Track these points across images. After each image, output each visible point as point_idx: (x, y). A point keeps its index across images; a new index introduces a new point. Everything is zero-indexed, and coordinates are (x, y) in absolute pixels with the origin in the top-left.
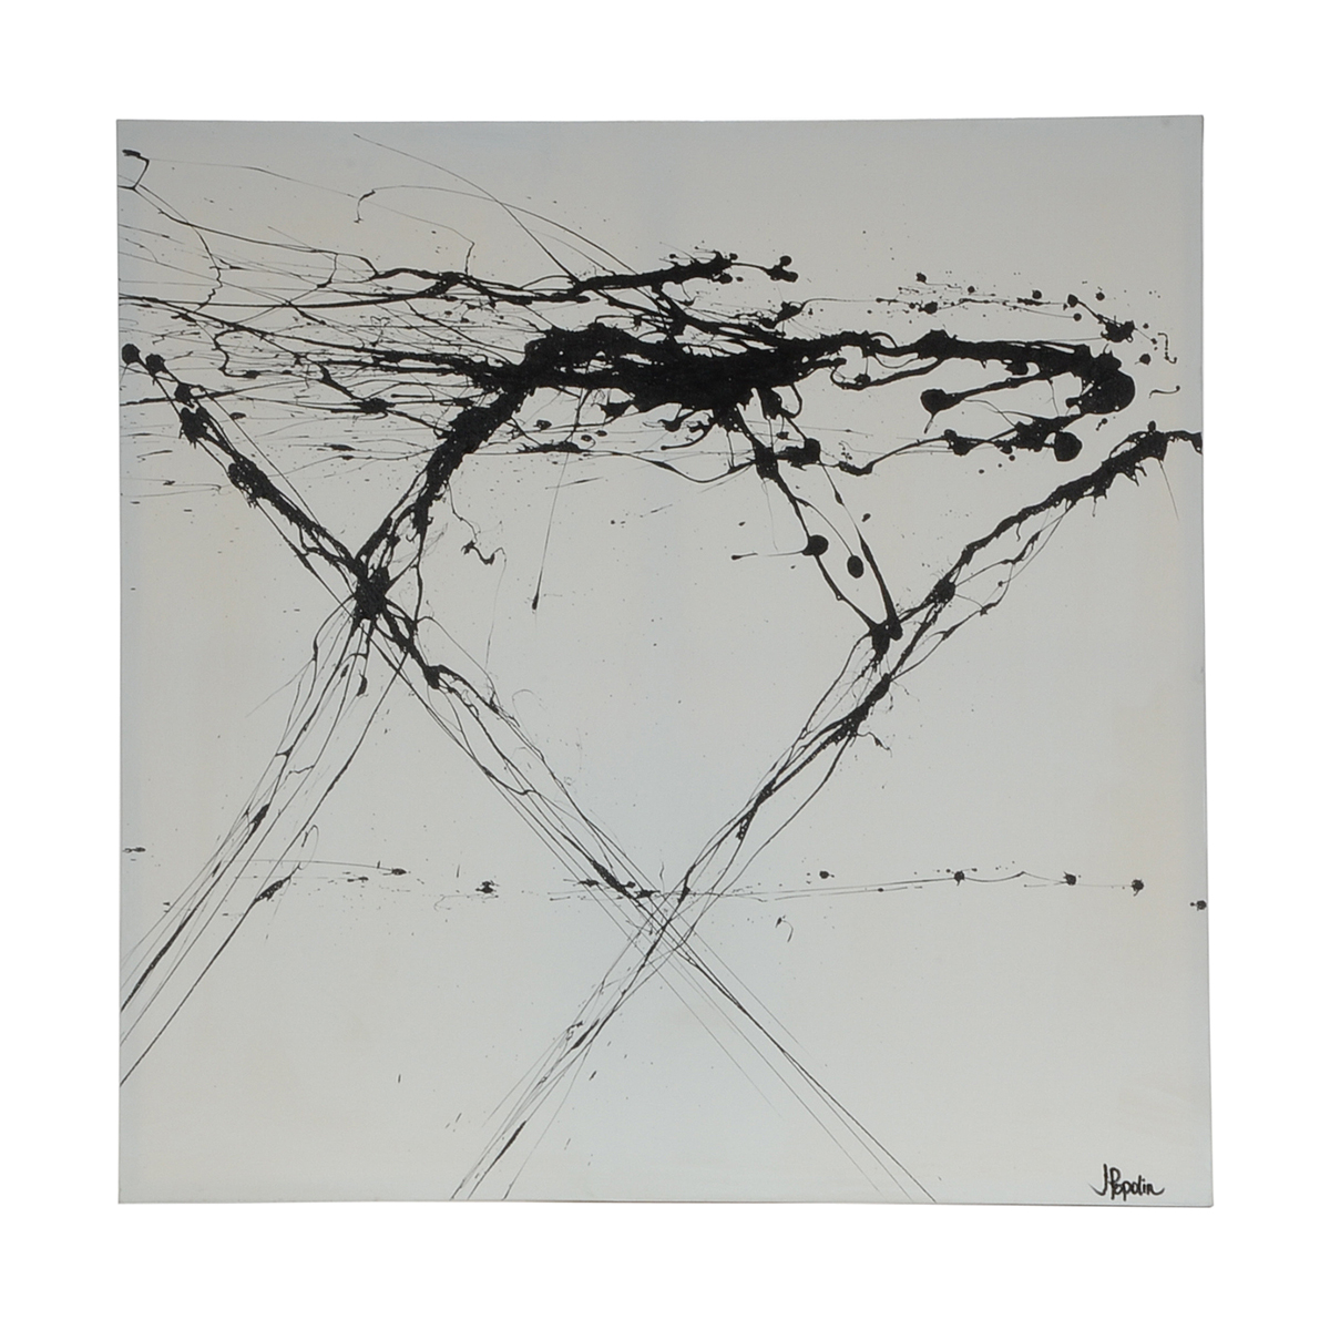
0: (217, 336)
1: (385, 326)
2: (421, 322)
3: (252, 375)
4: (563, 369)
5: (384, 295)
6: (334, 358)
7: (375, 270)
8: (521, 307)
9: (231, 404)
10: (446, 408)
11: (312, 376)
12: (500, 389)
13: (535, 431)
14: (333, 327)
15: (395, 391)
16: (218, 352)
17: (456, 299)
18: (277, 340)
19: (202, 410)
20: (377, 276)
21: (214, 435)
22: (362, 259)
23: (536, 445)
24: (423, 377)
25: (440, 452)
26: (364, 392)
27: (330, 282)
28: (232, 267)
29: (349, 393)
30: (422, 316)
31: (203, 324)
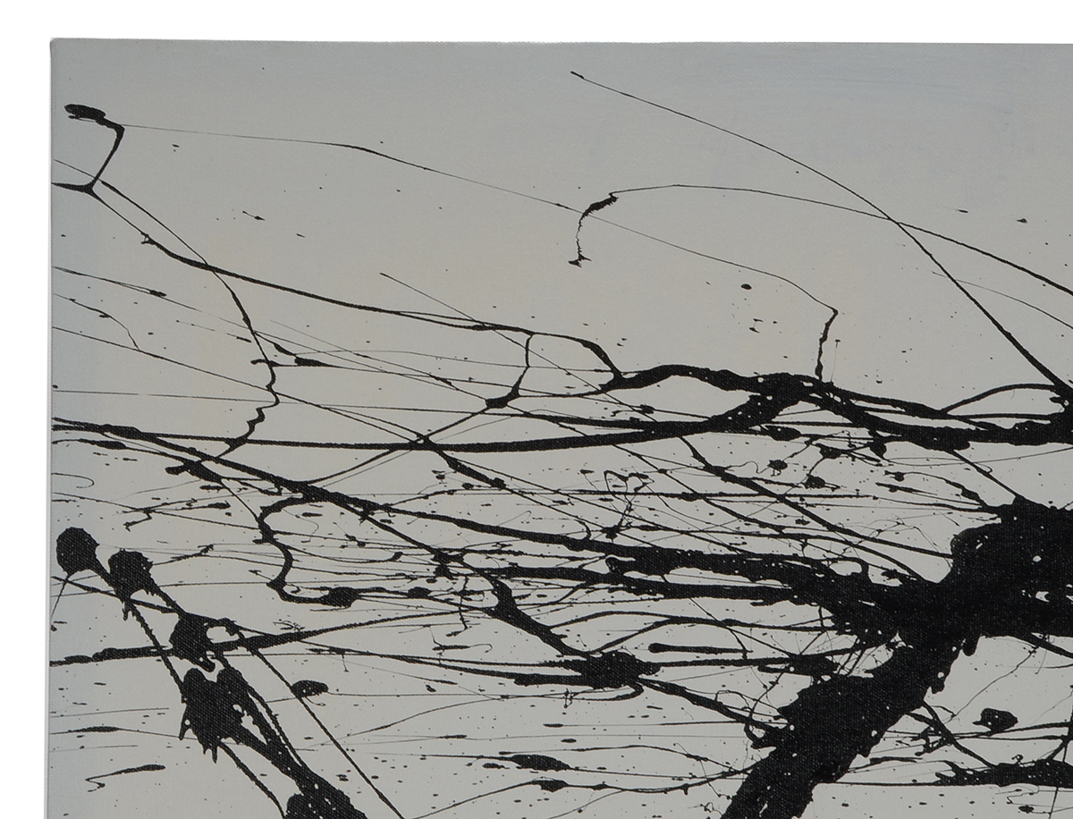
0: (267, 511)
1: (636, 493)
2: (714, 484)
3: (341, 597)
4: (1041, 596)
5: (633, 423)
6: (523, 562)
7: (614, 370)
8: (944, 454)
9: (295, 662)
10: (773, 677)
11: (475, 601)
12: (897, 638)
13: (978, 735)
14: (521, 493)
15: (660, 636)
16: (269, 548)
17: (796, 434)
18: (399, 522)
19: (231, 676)
20: (619, 381)
21: (255, 731)
22: (586, 344)
23: (978, 766)
24: (720, 608)
25: (758, 777)
26: (589, 639)
27: (514, 394)
28: (301, 362)
29: (555, 641)
30: (719, 472)
31: (234, 486)
